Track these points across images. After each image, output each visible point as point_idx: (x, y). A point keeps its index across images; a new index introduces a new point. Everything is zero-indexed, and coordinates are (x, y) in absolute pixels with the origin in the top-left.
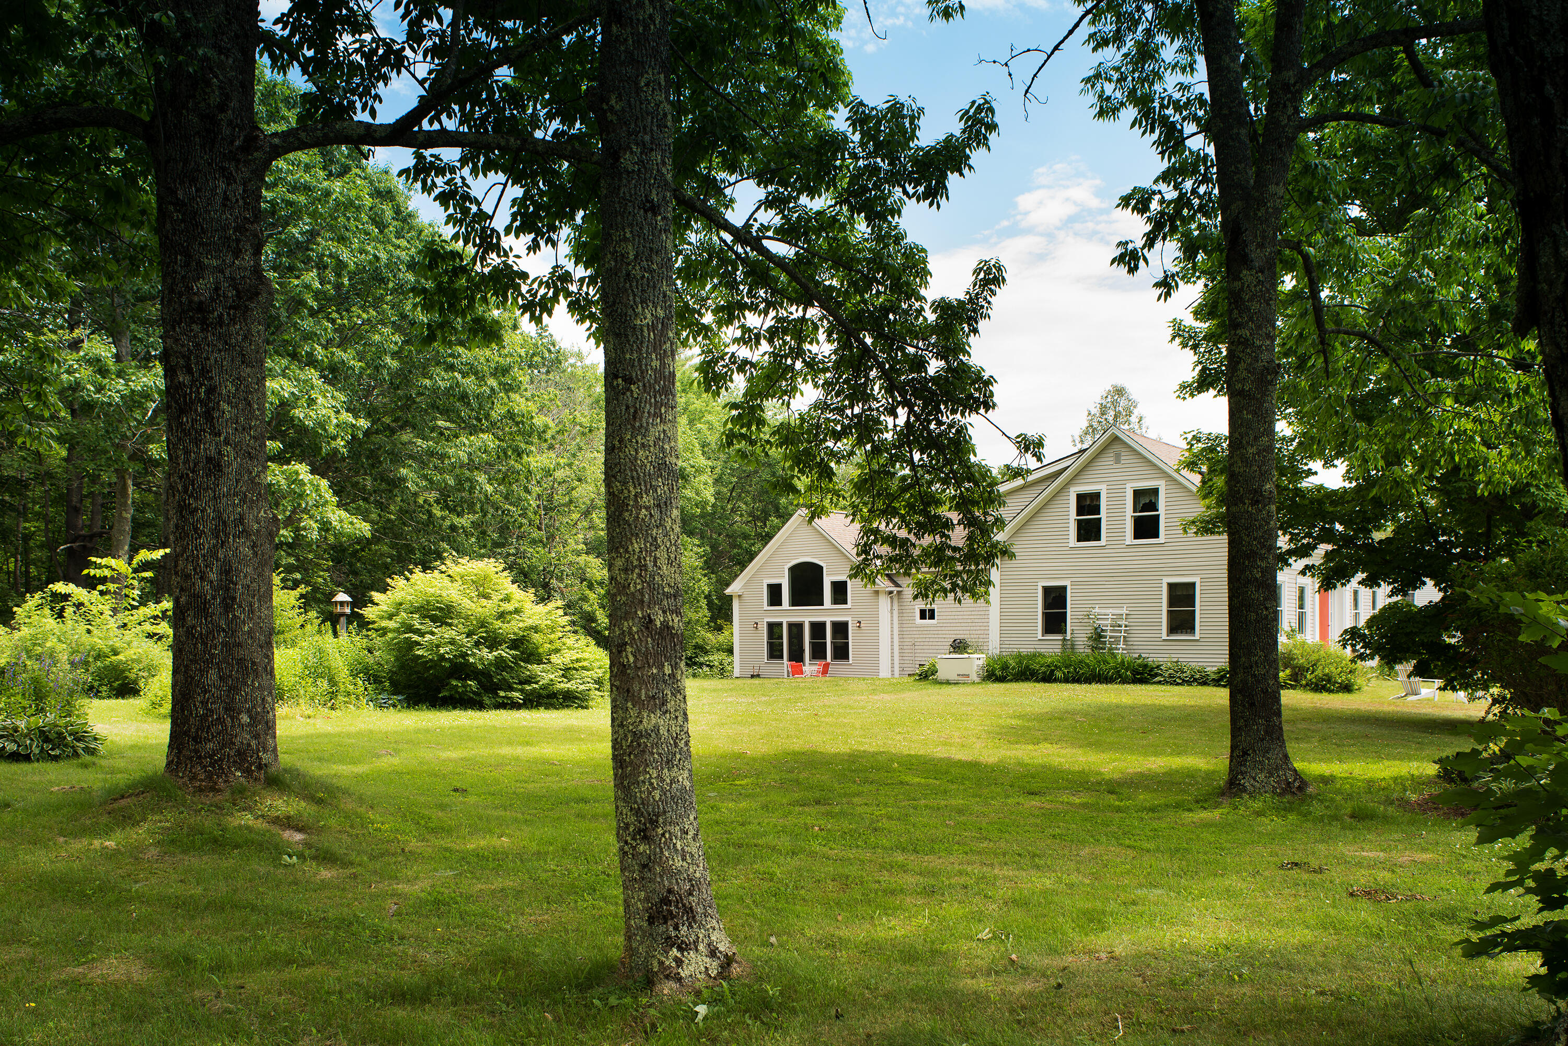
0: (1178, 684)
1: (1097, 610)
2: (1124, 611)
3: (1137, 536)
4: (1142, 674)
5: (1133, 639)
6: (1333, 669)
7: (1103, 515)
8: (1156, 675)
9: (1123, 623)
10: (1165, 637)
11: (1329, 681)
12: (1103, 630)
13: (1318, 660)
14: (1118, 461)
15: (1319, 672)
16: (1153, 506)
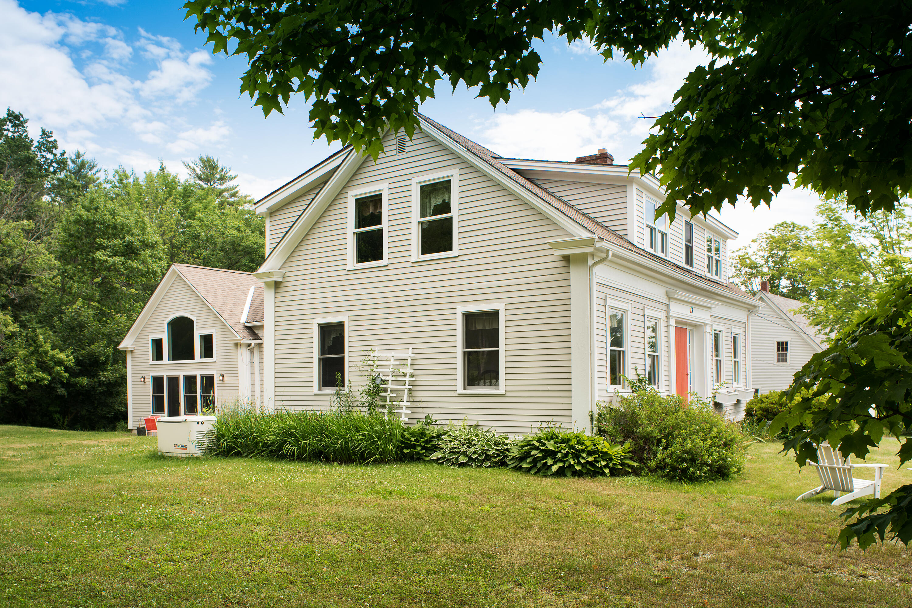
0: (461, 465)
1: (376, 354)
2: (409, 354)
3: (425, 251)
4: (414, 446)
5: (421, 392)
6: (699, 442)
7: (385, 225)
8: (436, 448)
9: (408, 370)
10: (460, 390)
11: (693, 461)
12: (384, 382)
13: (675, 427)
14: (401, 149)
15: (676, 447)
16: (445, 207)
